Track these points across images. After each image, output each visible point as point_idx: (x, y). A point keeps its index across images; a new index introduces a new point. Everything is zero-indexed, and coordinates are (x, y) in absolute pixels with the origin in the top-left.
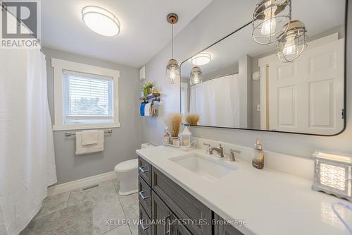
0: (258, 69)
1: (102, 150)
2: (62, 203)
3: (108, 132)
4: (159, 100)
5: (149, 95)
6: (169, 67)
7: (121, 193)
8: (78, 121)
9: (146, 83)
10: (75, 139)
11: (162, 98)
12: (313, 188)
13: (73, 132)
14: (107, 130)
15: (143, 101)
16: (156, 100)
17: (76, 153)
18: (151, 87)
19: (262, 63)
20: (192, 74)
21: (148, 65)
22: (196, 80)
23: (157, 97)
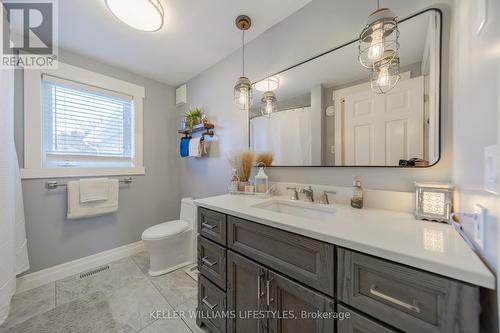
0: (333, 103)
1: (115, 209)
2: (42, 302)
3: (126, 182)
4: (212, 134)
5: (198, 126)
6: (238, 88)
7: (152, 273)
8: (71, 163)
9: (192, 109)
10: (66, 193)
11: (216, 131)
12: (416, 218)
13: (62, 182)
14: (123, 179)
15: (184, 136)
16: (207, 133)
17: (69, 216)
18: (198, 114)
19: (338, 95)
20: (264, 101)
21: (193, 83)
22: (269, 109)
23: (209, 129)
